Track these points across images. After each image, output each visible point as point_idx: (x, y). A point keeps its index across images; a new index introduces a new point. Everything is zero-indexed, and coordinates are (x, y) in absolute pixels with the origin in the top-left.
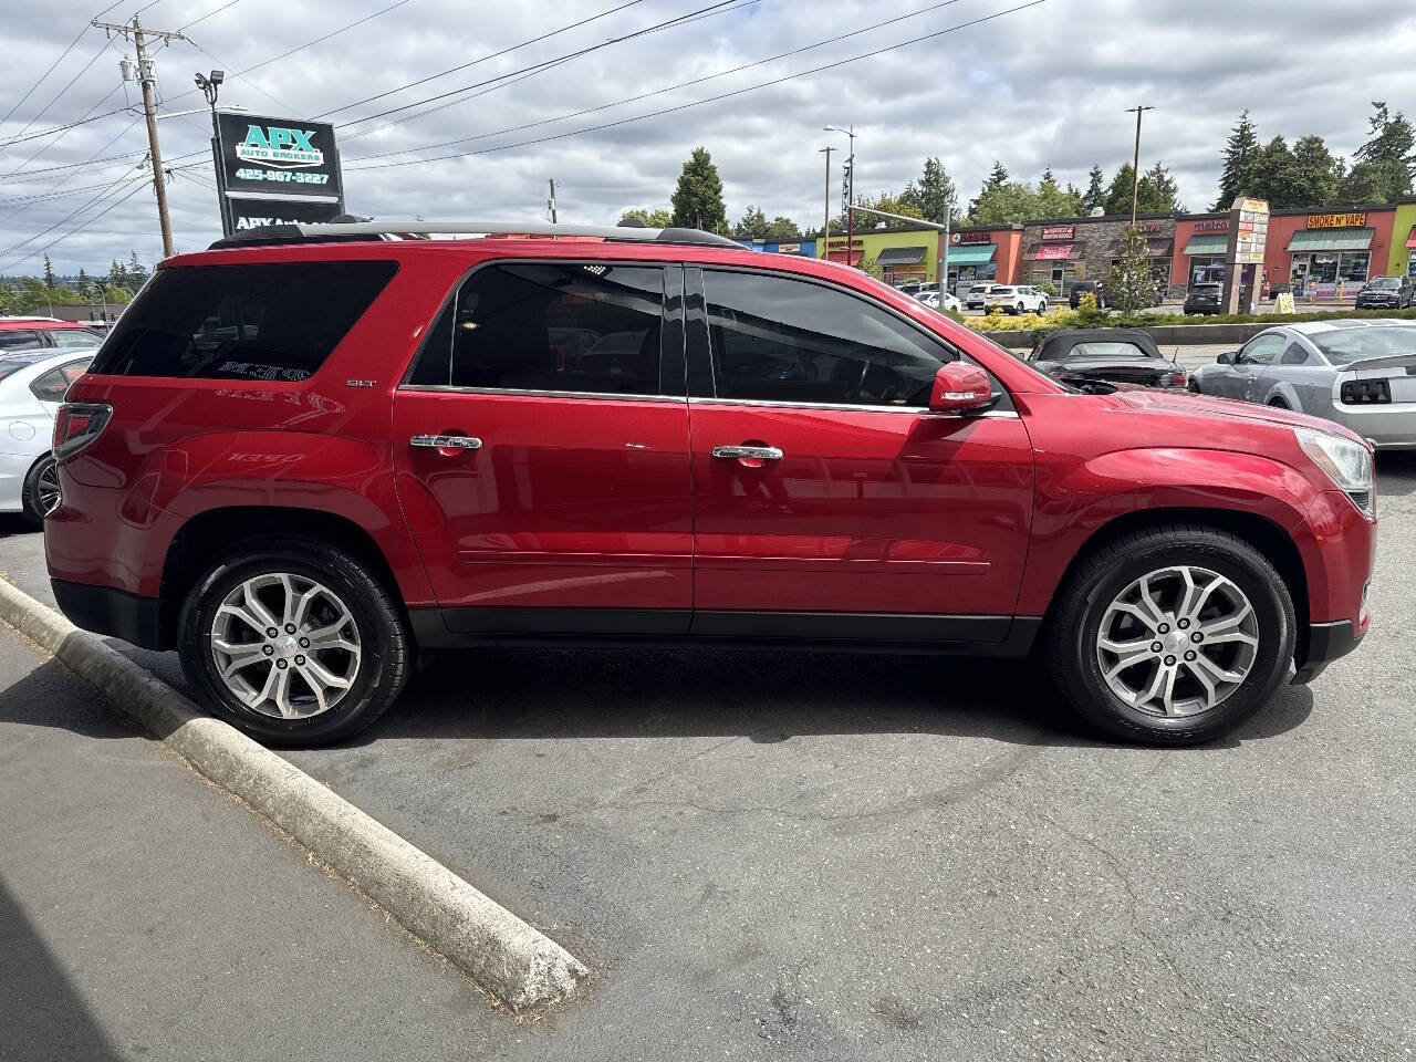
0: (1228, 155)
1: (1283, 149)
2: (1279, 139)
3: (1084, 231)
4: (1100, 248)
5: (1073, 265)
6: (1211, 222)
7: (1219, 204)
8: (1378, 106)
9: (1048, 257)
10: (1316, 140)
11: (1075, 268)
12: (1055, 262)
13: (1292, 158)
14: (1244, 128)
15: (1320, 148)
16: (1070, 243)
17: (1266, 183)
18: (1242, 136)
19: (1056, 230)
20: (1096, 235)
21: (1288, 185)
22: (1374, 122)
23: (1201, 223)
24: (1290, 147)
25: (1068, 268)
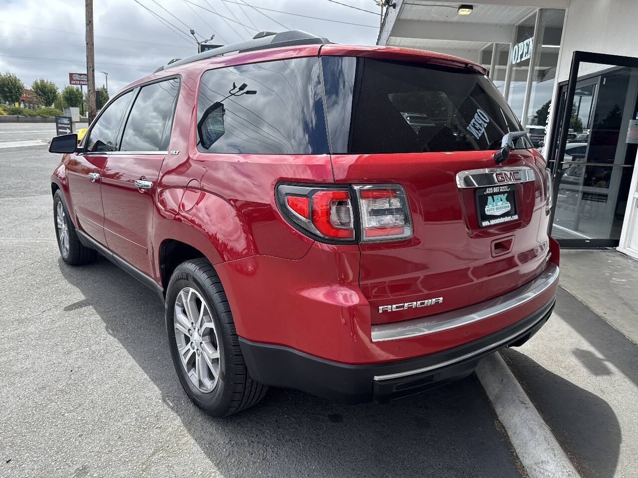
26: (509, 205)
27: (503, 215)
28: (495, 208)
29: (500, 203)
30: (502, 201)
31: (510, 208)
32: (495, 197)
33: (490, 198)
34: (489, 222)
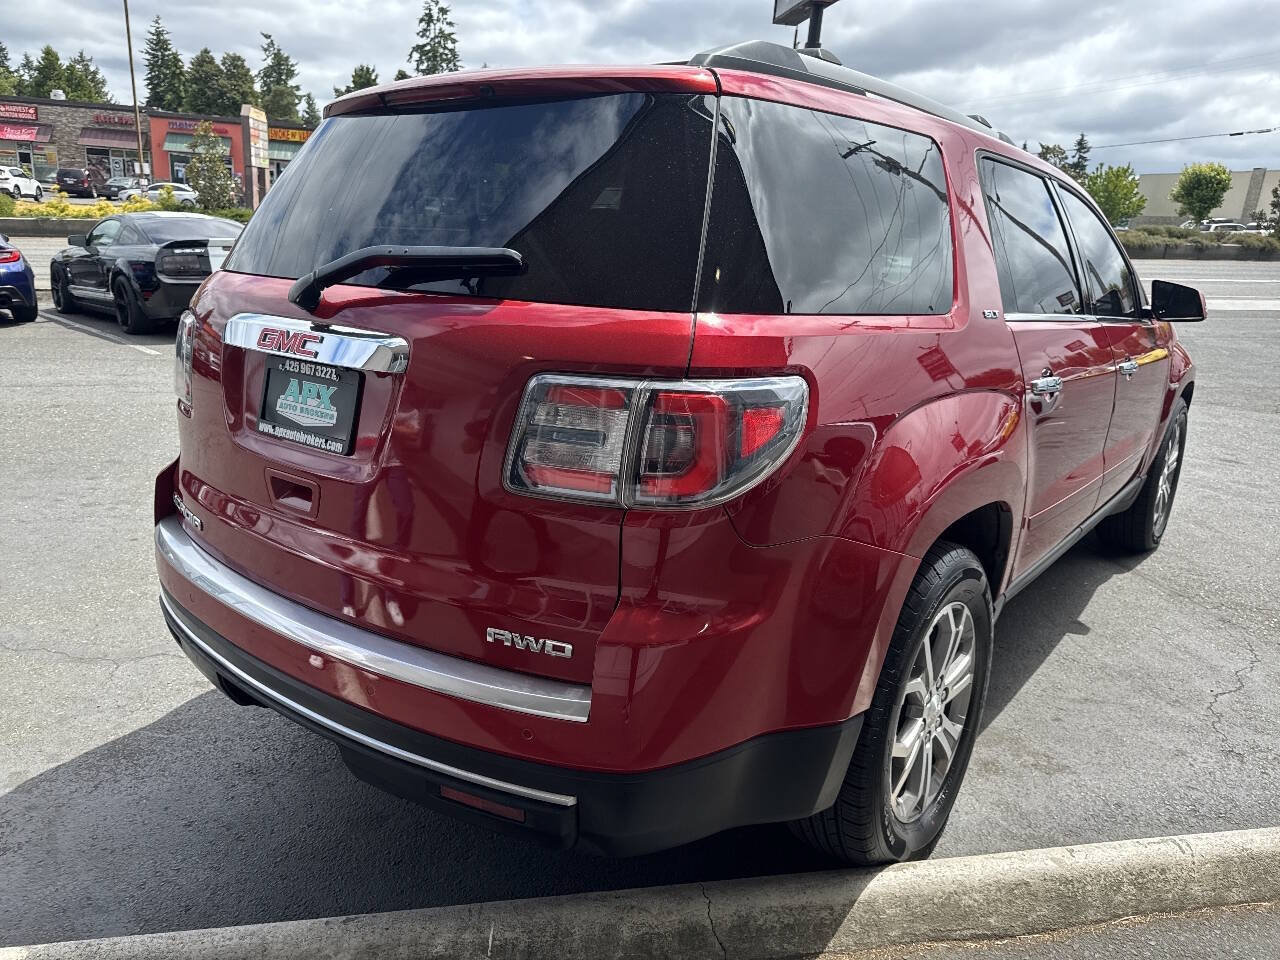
0: (148, 57)
1: (211, 61)
2: (206, 51)
3: (48, 114)
4: (70, 133)
5: (42, 149)
6: (184, 122)
7: (148, 102)
8: (268, 37)
9: (9, 136)
10: (239, 58)
11: (46, 152)
12: (20, 144)
13: (221, 71)
14: (159, 34)
15: (243, 67)
16: (35, 125)
17: (202, 90)
18: (159, 42)
19: (14, 109)
20: (64, 120)
21: (222, 95)
22: (266, 50)
23: (174, 121)
24: (218, 61)
25: (36, 151)
26: (335, 414)
27: (308, 430)
28: (299, 406)
29: (313, 402)
30: (319, 397)
31: (334, 421)
32: (306, 385)
33: (294, 382)
34: (274, 427)
